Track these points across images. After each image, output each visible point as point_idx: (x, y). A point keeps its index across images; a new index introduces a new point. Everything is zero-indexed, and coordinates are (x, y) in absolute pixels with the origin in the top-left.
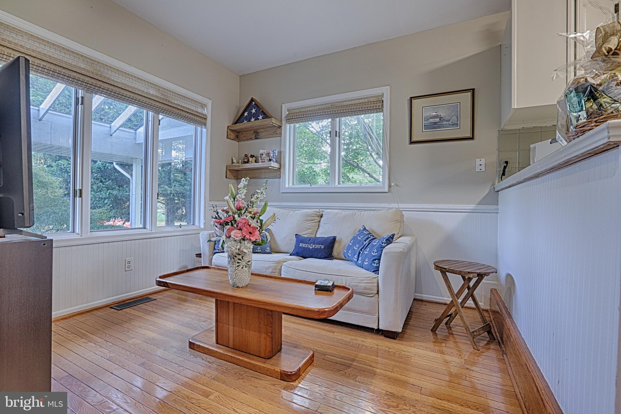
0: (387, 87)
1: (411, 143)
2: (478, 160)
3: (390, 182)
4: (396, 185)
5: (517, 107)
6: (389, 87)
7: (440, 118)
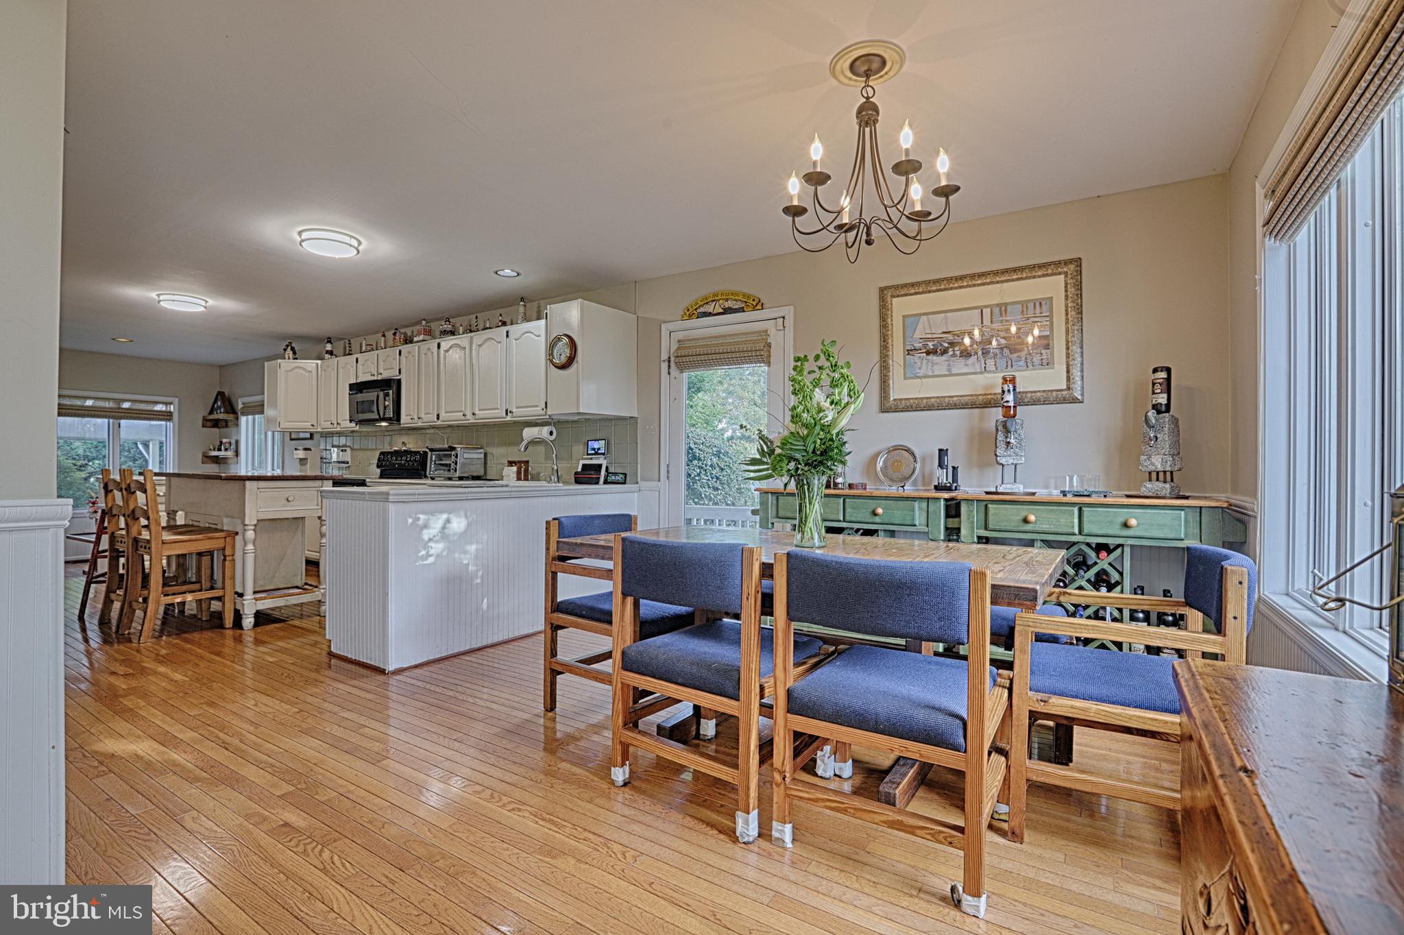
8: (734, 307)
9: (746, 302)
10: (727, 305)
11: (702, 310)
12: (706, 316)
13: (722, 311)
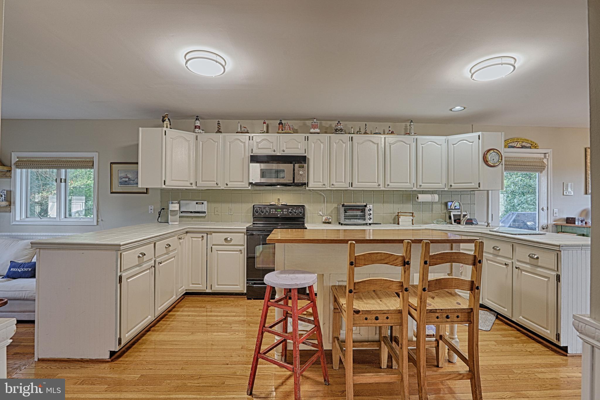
0: (96, 153)
1: (111, 193)
2: (150, 206)
3: (98, 218)
4: (102, 220)
5: (141, 186)
6: (97, 153)
7: (129, 179)
8: (527, 146)
9: (532, 144)
10: (524, 144)
11: (510, 144)
12: (512, 148)
13: (521, 147)
